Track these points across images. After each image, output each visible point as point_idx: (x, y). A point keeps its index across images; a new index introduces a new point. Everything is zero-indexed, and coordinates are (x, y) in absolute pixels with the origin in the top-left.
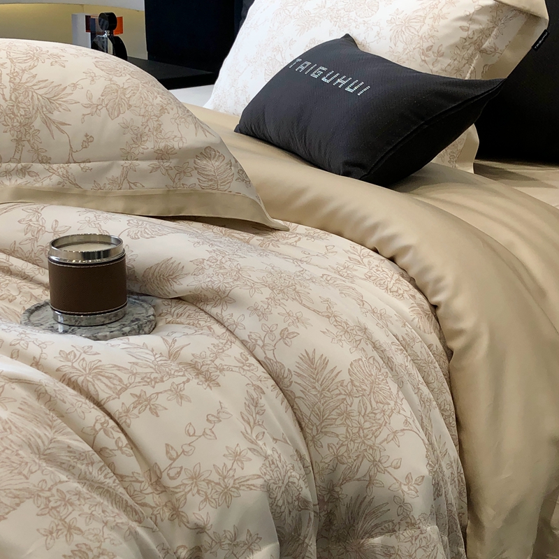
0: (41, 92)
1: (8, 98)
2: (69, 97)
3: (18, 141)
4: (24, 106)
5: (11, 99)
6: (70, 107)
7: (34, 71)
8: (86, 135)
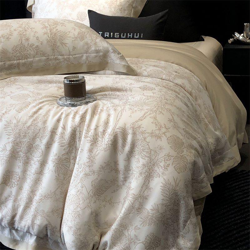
0: (59, 34)
1: (50, 37)
2: (68, 36)
3: (53, 50)
4: (55, 39)
5: (51, 37)
6: (68, 38)
7: (57, 28)
8: (74, 47)
